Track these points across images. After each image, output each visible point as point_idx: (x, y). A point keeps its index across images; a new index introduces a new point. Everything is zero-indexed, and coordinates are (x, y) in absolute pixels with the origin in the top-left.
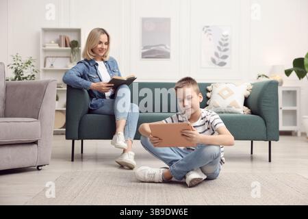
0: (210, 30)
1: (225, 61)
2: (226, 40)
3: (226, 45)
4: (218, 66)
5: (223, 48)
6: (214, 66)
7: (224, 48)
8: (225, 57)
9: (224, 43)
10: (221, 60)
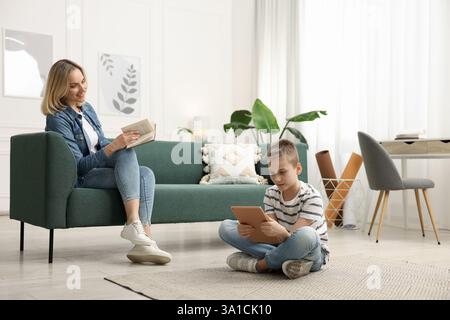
0: (110, 61)
1: (132, 106)
2: (134, 77)
3: (134, 83)
4: (123, 114)
5: (129, 88)
6: (117, 112)
7: (131, 87)
8: (132, 101)
9: (131, 80)
10: (127, 105)
